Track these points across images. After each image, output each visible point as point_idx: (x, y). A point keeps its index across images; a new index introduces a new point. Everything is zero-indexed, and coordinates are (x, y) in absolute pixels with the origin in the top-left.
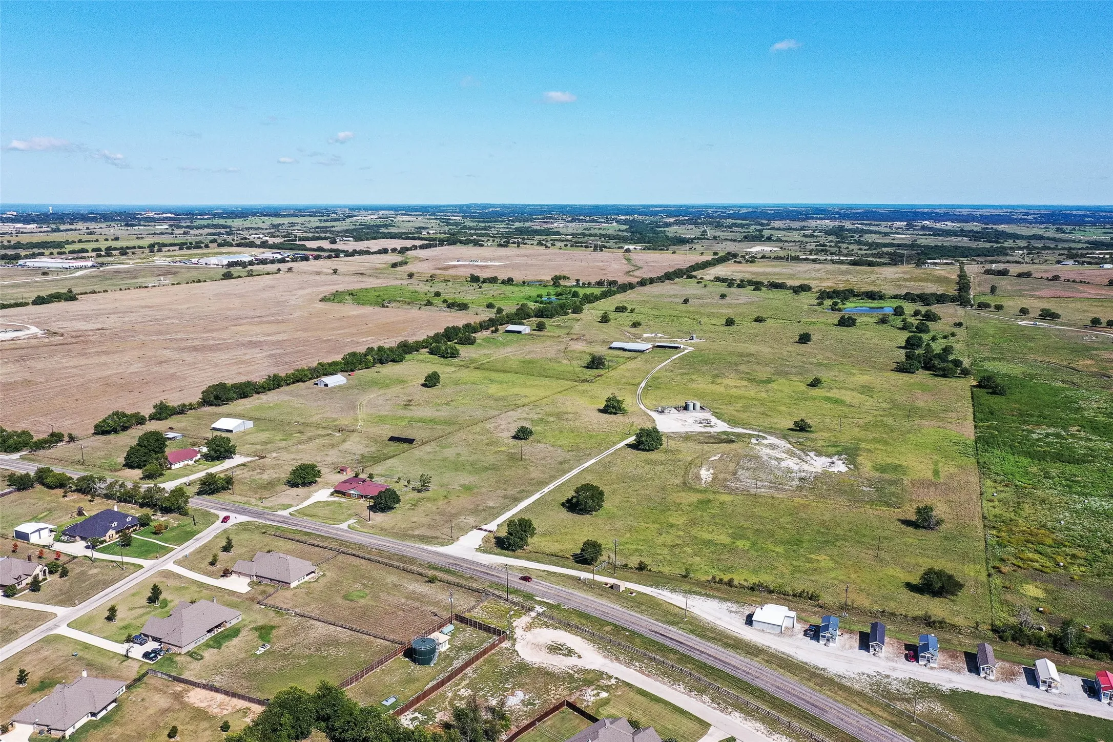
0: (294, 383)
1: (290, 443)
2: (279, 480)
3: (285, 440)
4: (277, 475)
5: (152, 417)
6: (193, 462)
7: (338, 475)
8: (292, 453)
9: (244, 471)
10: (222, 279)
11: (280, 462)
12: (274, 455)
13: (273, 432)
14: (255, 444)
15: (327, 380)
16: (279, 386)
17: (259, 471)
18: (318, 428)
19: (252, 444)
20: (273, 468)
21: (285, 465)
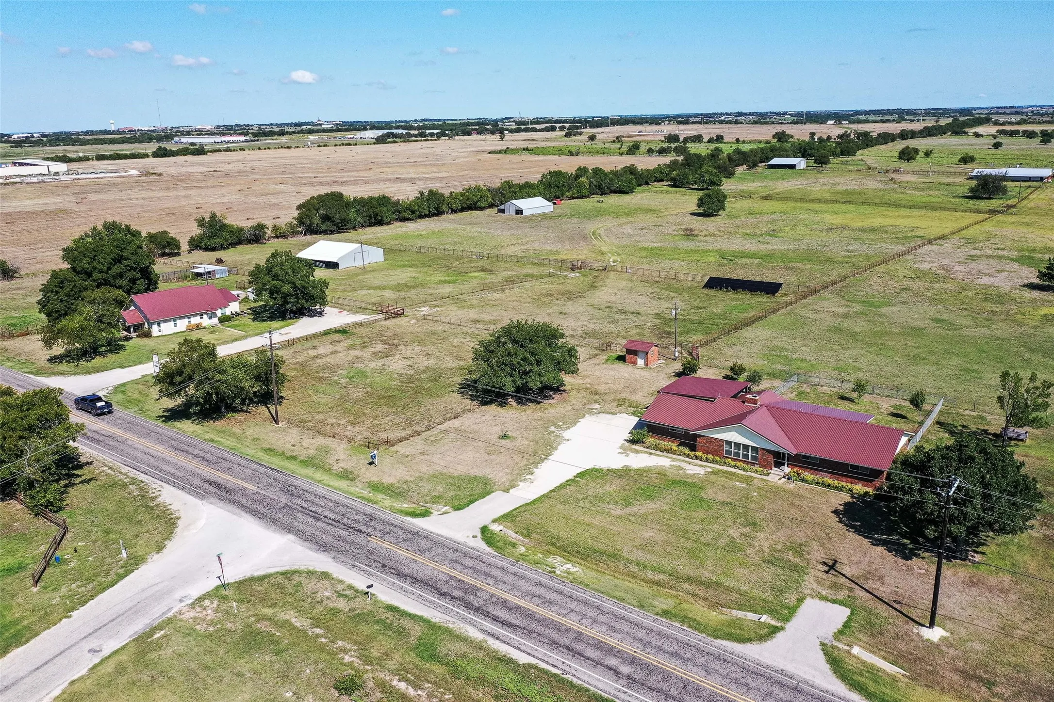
0: (463, 210)
1: (466, 287)
2: (436, 376)
3: (453, 282)
4: (432, 362)
5: (196, 244)
6: (215, 321)
7: (620, 365)
8: (471, 307)
9: (339, 347)
10: (374, 143)
11: (438, 328)
12: (425, 310)
13: (425, 269)
14: (383, 288)
15: (520, 203)
16: (439, 213)
17: (379, 347)
18: (524, 264)
19: (375, 288)
20: (422, 342)
21: (455, 335)
